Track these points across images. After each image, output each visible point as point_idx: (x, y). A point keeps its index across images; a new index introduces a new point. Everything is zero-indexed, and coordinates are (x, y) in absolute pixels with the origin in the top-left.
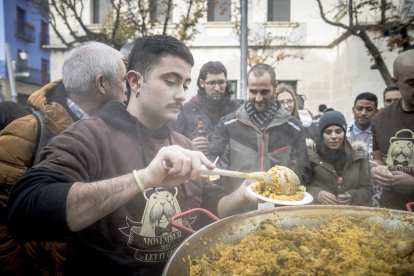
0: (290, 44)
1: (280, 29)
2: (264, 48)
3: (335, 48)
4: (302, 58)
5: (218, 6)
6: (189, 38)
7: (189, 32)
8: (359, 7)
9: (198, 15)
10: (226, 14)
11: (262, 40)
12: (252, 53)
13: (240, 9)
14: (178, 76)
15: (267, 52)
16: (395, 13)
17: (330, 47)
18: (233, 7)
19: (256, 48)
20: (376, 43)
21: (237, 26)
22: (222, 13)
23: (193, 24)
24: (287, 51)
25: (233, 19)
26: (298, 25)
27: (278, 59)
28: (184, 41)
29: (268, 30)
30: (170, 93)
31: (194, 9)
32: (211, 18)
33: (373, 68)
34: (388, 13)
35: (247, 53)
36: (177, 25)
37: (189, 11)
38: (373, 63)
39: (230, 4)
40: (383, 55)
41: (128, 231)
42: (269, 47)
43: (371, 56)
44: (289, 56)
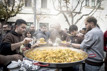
0: (47, 14)
1: (44, 10)
2: (40, 14)
3: (58, 15)
4: (50, 18)
5: (28, 3)
6: (20, 11)
7: (20, 9)
8: (62, 7)
9: (22, 5)
10: (30, 5)
11: (40, 13)
12: (37, 16)
13: (34, 4)
14: (24, 27)
15: (41, 16)
16: (70, 9)
17: (56, 15)
18: (32, 3)
19: (38, 14)
20: (66, 15)
21: (33, 9)
22: (29, 5)
23: (21, 7)
24: (46, 16)
25: (32, 7)
26: (49, 9)
27: (44, 18)
28: (18, 12)
29: (41, 10)
30: (23, 30)
31: (21, 3)
32: (26, 6)
33: (66, 21)
34: (68, 9)
35: (36, 15)
36: (16, 7)
37: (20, 3)
38: (66, 20)
39: (31, 3)
40: (68, 18)
41: (18, 51)
42: (42, 14)
43: (65, 18)
44: (47, 17)
